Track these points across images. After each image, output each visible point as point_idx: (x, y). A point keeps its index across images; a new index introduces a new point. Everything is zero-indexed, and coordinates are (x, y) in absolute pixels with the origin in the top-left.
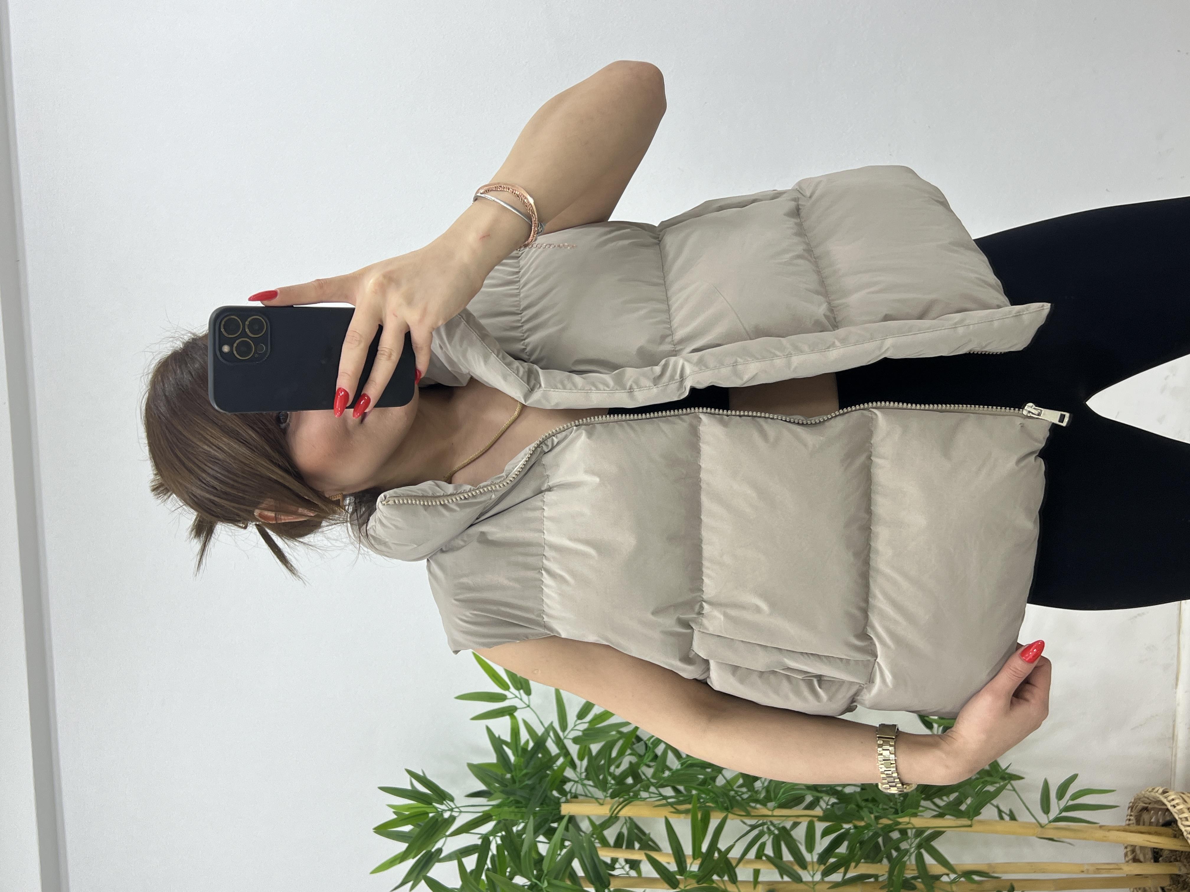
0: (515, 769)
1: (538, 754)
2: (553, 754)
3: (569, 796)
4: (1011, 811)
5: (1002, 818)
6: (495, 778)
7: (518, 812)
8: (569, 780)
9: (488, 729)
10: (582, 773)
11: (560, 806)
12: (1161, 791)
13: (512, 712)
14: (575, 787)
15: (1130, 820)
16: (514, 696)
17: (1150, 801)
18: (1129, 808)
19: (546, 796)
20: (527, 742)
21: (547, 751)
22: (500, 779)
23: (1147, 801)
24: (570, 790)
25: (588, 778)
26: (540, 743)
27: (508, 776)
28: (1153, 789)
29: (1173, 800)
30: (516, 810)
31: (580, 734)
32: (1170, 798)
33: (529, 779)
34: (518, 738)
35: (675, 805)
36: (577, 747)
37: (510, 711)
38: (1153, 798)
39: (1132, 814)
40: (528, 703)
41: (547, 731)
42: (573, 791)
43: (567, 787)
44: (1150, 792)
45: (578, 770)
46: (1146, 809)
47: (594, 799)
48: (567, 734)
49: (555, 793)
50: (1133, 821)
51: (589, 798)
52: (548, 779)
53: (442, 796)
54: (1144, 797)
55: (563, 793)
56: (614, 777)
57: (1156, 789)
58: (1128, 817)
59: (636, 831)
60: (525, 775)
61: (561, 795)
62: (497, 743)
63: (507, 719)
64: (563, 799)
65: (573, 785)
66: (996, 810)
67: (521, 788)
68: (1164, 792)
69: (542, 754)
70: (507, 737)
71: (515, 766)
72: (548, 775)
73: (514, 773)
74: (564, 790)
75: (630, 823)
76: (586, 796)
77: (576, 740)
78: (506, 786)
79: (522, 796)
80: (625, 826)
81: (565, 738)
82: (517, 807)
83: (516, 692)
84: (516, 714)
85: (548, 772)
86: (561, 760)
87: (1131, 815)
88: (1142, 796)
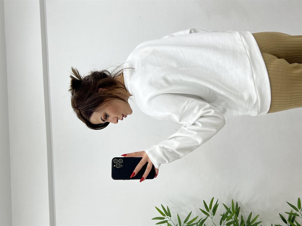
40: (170, 219)
63: (166, 223)
83: (167, 217)
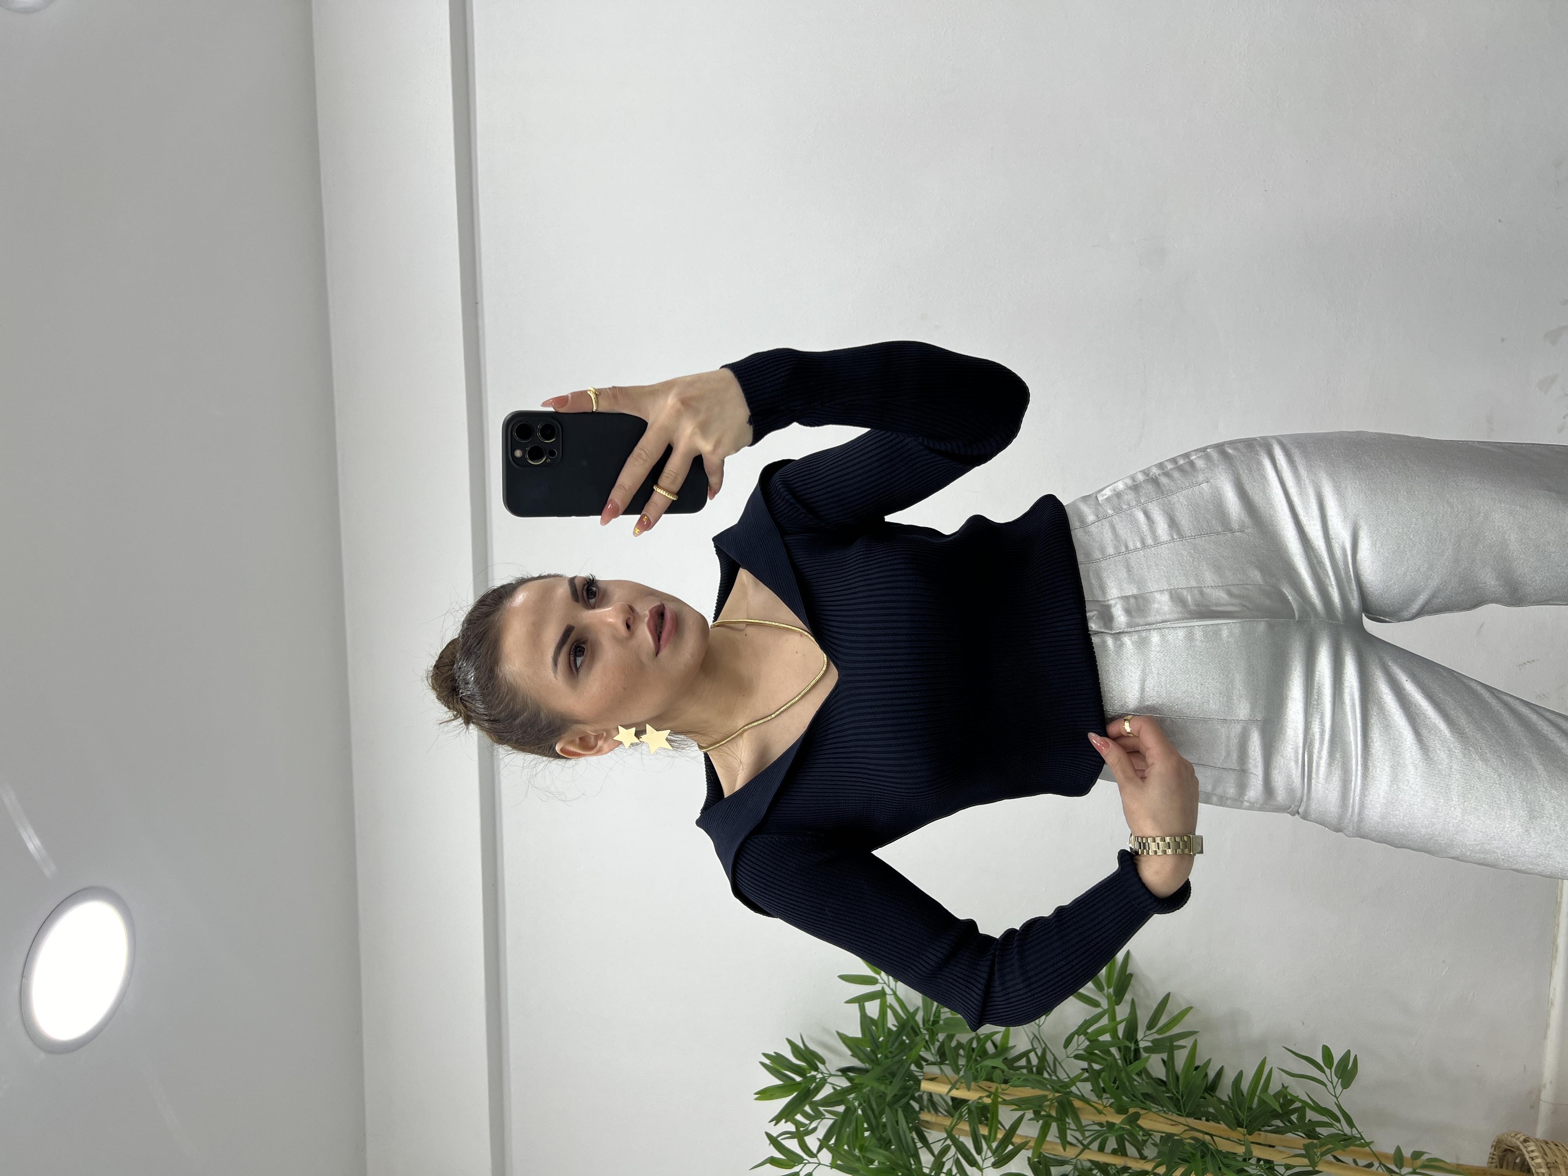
0: (882, 1047)
3: (926, 1075)
6: (866, 1054)
9: (860, 1011)
11: (920, 1084)
12: (1522, 1139)
15: (1493, 1159)
16: (883, 984)
17: (1511, 1145)
18: (1492, 1146)
19: (907, 1073)
23: (1509, 1144)
28: (1516, 1135)
29: (1532, 1151)
32: (1530, 1149)
34: (885, 1019)
37: (879, 996)
38: (1515, 1144)
39: (1495, 1153)
40: (895, 990)
44: (1512, 1137)
46: (1507, 1150)
49: (916, 1071)
50: (1496, 1160)
54: (1507, 1140)
55: (922, 1071)
57: (1519, 1136)
58: (1492, 1154)
60: (889, 1053)
61: (922, 1074)
62: (867, 1022)
63: (877, 1002)
64: (922, 1077)
68: (1525, 1141)
69: (906, 1036)
70: (876, 1019)
76: (942, 1077)
88: (1504, 1139)
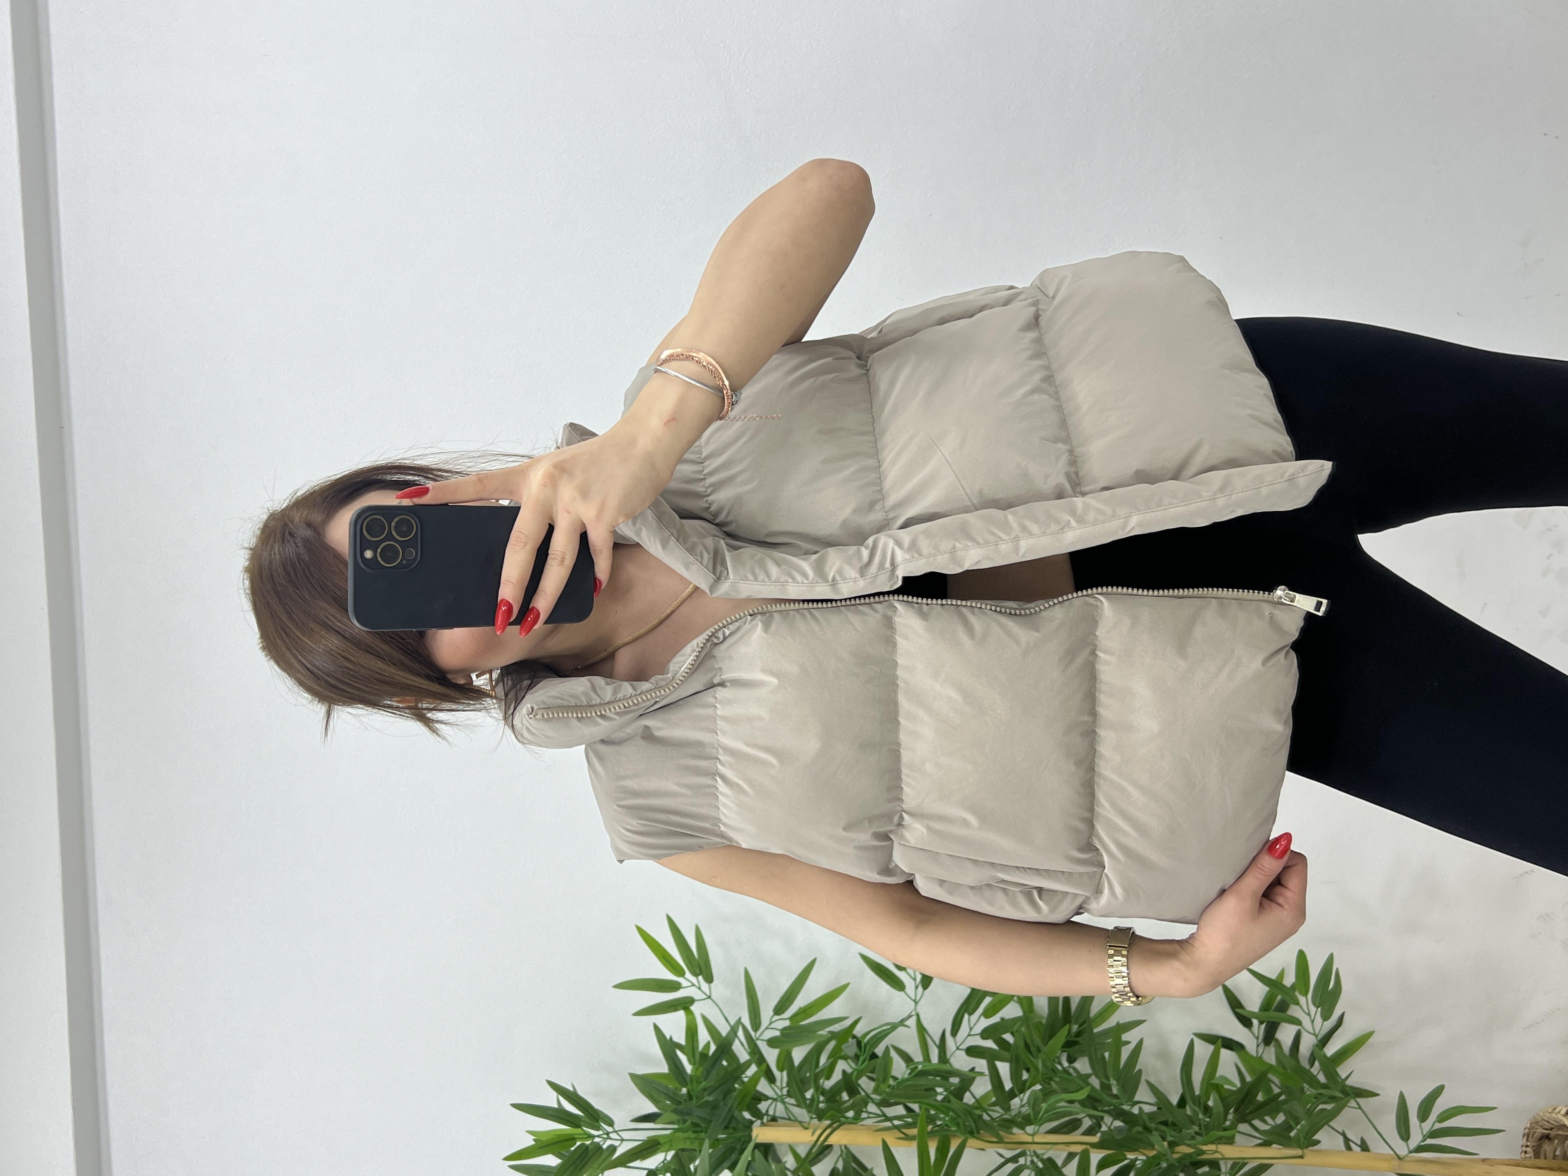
0: (692, 1081)
1: (722, 1061)
2: (742, 1061)
3: (765, 1120)
4: (1363, 1140)
5: (1349, 1148)
6: (666, 1094)
7: (695, 1139)
8: (767, 1098)
9: (656, 1028)
10: (783, 1088)
11: (751, 1130)
12: (1564, 1111)
13: (688, 1005)
14: (774, 1105)
15: (1526, 1152)
16: (691, 984)
17: (1552, 1126)
18: (1524, 1136)
19: (733, 1117)
20: (708, 1044)
21: (733, 1057)
22: (671, 1094)
23: (1548, 1126)
24: (767, 1111)
25: (789, 1095)
26: (725, 1047)
27: (684, 1090)
28: (1554, 1109)
30: (693, 1136)
31: (778, 1033)
33: (709, 1095)
34: (695, 1039)
35: (903, 1128)
36: (776, 1052)
37: (685, 1004)
38: (1555, 1121)
39: (1529, 1144)
40: (708, 994)
41: (734, 1031)
42: (771, 1113)
43: (763, 1106)
44: (1550, 1113)
45: (778, 1083)
46: (1547, 1137)
47: (797, 1123)
48: (760, 1036)
49: (747, 1115)
50: (1531, 1154)
51: (791, 1120)
52: (735, 1094)
53: (595, 1117)
54: (1543, 1120)
55: (758, 1115)
56: (823, 1092)
57: (1558, 1110)
58: (1524, 1148)
59: (853, 1165)
60: (705, 1090)
61: (755, 1118)
62: (668, 1047)
63: (681, 1013)
64: (759, 1122)
65: (771, 1104)
66: (1341, 1138)
67: (700, 1106)
69: (727, 1061)
70: (680, 1038)
71: (691, 1076)
72: (735, 1088)
73: (690, 1087)
74: (759, 1110)
75: (846, 1154)
76: (790, 1119)
77: (772, 1043)
78: (680, 1103)
79: (699, 1117)
80: (841, 1159)
81: (758, 1039)
82: (694, 1132)
83: (693, 979)
84: (692, 1008)
85: (736, 1086)
86: (753, 1069)
87: (1527, 1146)
88: (1540, 1119)
